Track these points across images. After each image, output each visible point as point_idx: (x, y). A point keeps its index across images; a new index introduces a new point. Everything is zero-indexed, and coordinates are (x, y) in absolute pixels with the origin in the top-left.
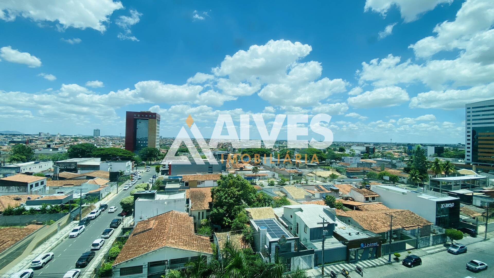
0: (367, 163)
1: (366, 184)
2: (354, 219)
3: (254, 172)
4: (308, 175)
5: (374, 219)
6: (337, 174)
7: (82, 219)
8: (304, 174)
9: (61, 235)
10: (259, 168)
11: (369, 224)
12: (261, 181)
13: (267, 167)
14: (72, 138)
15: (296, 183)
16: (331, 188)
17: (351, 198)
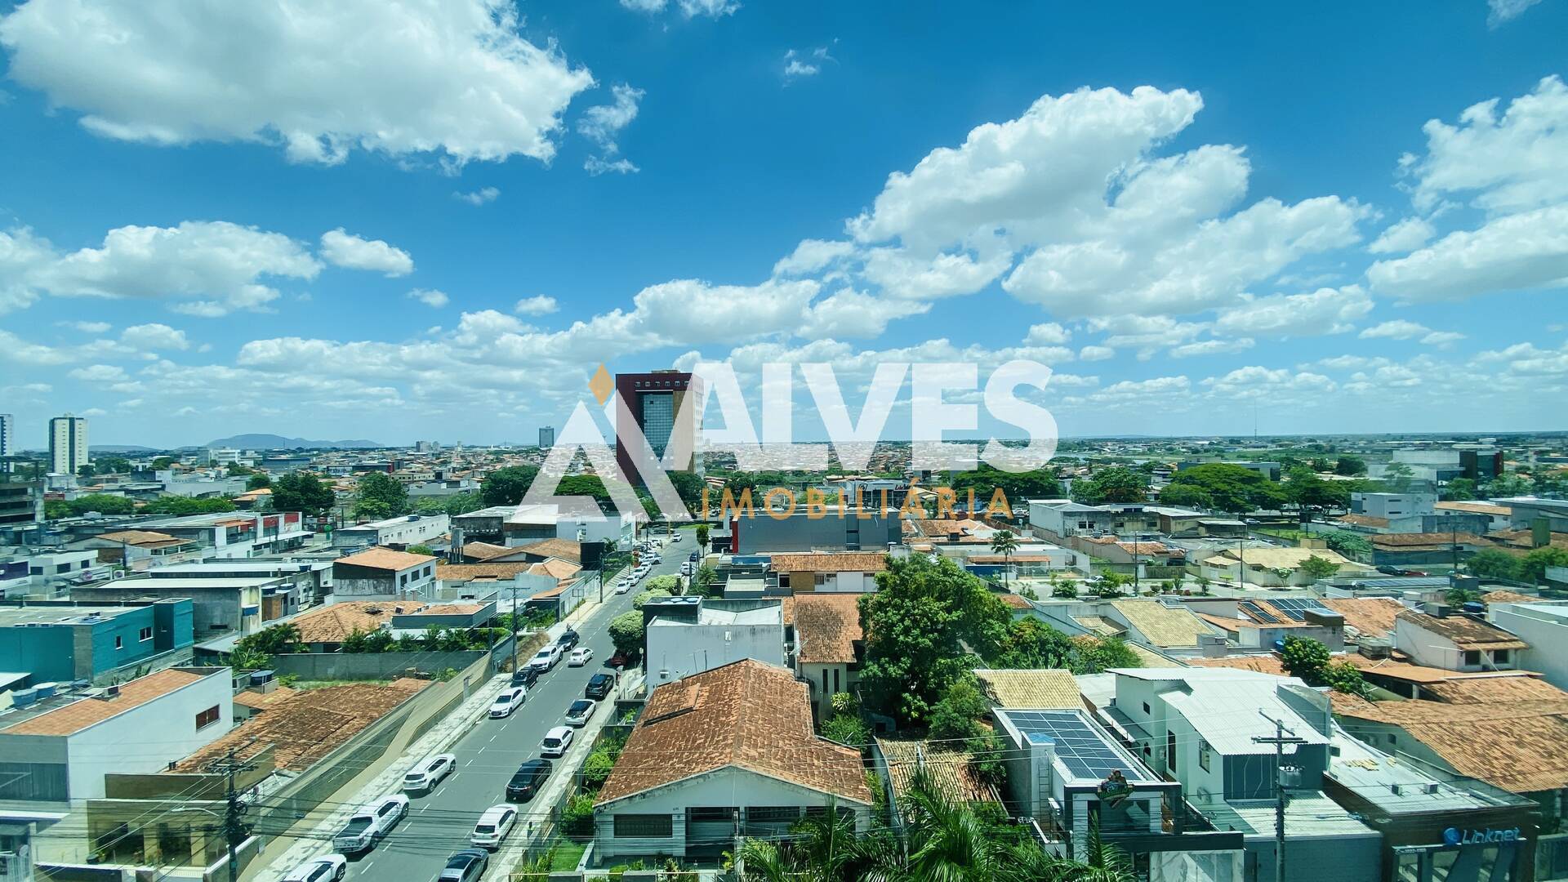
0: (1469, 518)
1: (1464, 599)
2: (1412, 732)
3: (999, 550)
4: (1210, 560)
5: (1505, 738)
6: (1334, 558)
7: (519, 670)
8: (1192, 558)
9: (473, 710)
10: (1015, 537)
11: (1484, 756)
12: (1025, 581)
13: (1045, 532)
14: (490, 453)
15: (1162, 591)
16: (1308, 610)
17: (1397, 650)
